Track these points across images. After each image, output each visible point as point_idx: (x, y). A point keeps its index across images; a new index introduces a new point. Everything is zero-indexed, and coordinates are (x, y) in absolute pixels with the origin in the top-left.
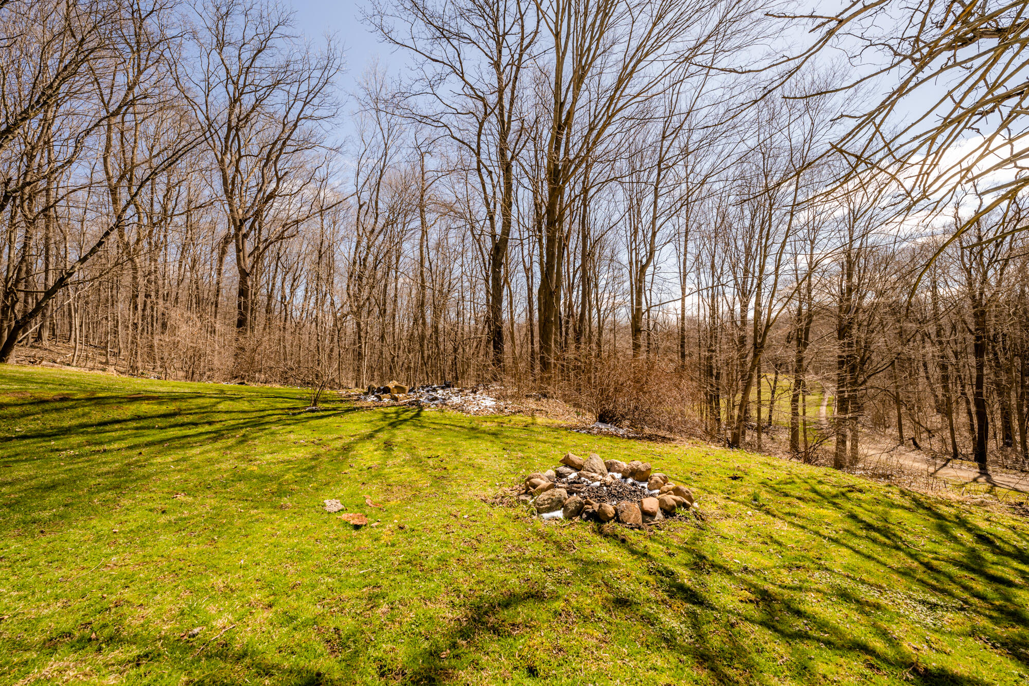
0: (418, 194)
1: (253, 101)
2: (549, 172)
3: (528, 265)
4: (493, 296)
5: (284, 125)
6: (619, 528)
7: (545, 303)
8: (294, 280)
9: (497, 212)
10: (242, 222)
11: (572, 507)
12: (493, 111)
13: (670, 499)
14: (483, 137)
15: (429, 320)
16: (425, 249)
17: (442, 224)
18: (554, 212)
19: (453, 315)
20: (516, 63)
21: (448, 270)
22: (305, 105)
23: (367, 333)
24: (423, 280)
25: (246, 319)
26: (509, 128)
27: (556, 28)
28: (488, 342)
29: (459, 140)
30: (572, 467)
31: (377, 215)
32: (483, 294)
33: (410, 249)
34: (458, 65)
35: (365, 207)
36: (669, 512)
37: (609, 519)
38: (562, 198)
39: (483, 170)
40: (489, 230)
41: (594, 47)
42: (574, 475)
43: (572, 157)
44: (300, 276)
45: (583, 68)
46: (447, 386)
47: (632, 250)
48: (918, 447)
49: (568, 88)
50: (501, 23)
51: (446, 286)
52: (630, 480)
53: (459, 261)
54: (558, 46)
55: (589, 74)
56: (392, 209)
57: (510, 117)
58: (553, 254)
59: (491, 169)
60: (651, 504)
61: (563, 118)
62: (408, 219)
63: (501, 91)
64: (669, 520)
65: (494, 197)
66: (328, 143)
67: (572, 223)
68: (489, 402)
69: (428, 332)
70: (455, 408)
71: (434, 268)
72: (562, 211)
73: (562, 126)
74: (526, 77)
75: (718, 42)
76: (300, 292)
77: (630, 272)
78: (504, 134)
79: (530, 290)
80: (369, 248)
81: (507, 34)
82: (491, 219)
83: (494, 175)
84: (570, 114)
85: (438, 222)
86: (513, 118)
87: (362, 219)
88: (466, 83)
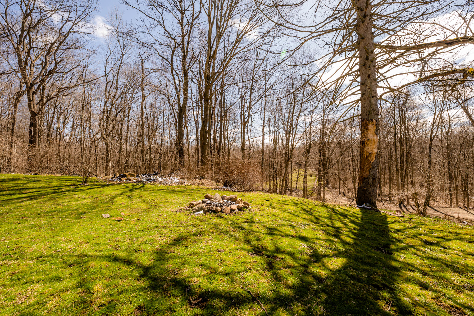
0: (140, 80)
1: (39, 17)
2: (205, 78)
3: (196, 119)
4: (179, 132)
5: (60, 34)
6: (222, 215)
7: (203, 136)
8: (66, 119)
9: (181, 93)
10: (32, 85)
11: (206, 209)
12: (179, 45)
13: (241, 205)
14: (174, 57)
15: (146, 143)
16: (144, 108)
17: (153, 96)
18: (207, 96)
19: (159, 141)
20: (191, 25)
21: (156, 119)
22: (73, 25)
23: (111, 148)
24: (143, 123)
25: (35, 140)
26: (187, 54)
27: (209, 13)
28: (177, 153)
29: (162, 57)
30: (208, 199)
31: (117, 88)
32: (174, 131)
33: (136, 106)
34: (162, 21)
35: (110, 84)
36: (240, 209)
37: (219, 212)
38: (211, 89)
39: (174, 73)
40: (177, 101)
41: (225, 24)
42: (209, 201)
43: (216, 72)
44: (69, 117)
45: (221, 33)
46: (156, 174)
47: (242, 115)
48: (345, 195)
49: (214, 41)
50: (183, 4)
51: (155, 126)
52: (230, 202)
53: (162, 115)
54: (209, 21)
55: (224, 35)
56: (126, 86)
57: (187, 49)
58: (207, 114)
59: (178, 72)
60: (234, 206)
61: (212, 53)
62: (135, 92)
63: (183, 37)
64: (240, 212)
65: (180, 85)
66: (88, 47)
67: (216, 101)
68: (177, 180)
69: (146, 149)
70: (160, 183)
71: (149, 117)
72: (211, 95)
73: (211, 57)
74: (195, 32)
75: (276, 32)
76: (69, 126)
77: (241, 124)
78: (184, 57)
79: (197, 130)
80: (112, 105)
81: (186, 10)
82: (178, 96)
83: (180, 76)
84: (215, 52)
85: (151, 94)
86: (189, 50)
87: (108, 89)
88: (166, 30)
